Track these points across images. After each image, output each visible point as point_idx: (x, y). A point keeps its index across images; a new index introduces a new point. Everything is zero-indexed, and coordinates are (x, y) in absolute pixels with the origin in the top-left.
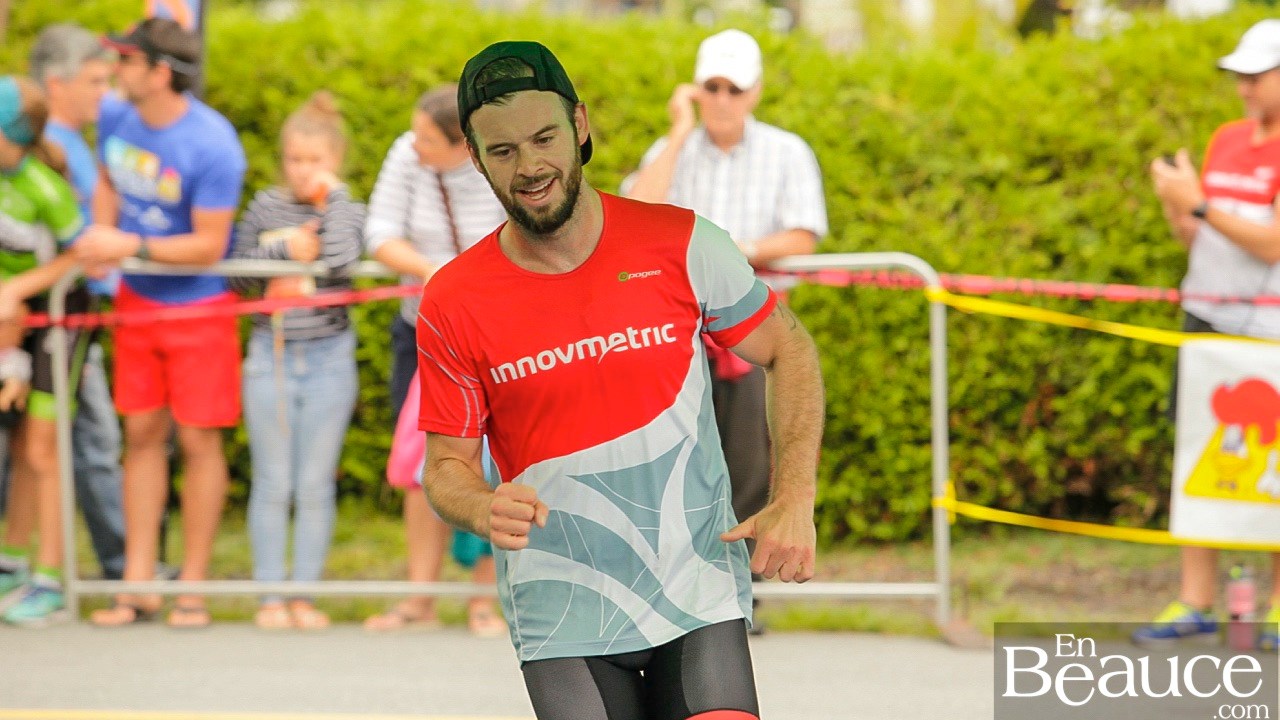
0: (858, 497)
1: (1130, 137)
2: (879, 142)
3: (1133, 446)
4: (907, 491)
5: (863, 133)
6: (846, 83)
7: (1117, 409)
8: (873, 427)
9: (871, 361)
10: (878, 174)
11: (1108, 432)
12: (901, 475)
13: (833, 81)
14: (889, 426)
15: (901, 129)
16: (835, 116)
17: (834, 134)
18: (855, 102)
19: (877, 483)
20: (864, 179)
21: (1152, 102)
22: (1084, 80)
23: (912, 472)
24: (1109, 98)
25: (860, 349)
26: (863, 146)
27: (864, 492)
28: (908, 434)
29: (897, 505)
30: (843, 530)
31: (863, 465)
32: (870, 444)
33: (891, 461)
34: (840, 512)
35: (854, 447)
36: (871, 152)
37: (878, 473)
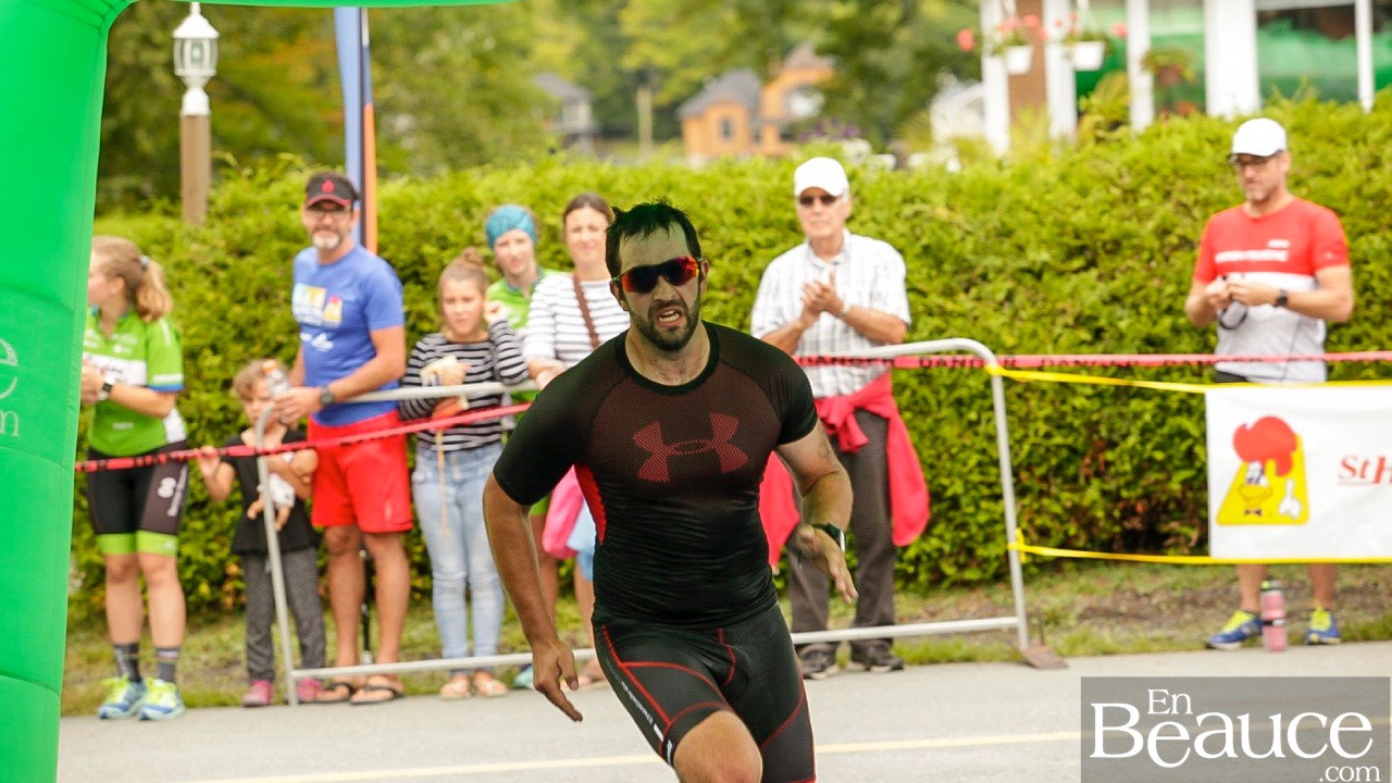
0: (947, 548)
1: (1151, 225)
2: (941, 246)
3: (1175, 486)
4: (988, 539)
5: (925, 241)
6: (908, 200)
7: (1159, 456)
8: (957, 488)
9: (949, 432)
10: (940, 271)
11: (1153, 476)
12: (981, 527)
13: (898, 198)
14: (966, 483)
15: (958, 234)
16: (901, 227)
18: (917, 214)
19: (964, 535)
20: (930, 278)
21: (1167, 195)
22: (1110, 182)
23: (992, 522)
24: (1130, 194)
25: (938, 422)
26: (926, 249)
27: (953, 544)
28: (986, 491)
29: (981, 552)
30: (938, 578)
31: (949, 520)
32: (955, 502)
33: (973, 515)
34: (934, 562)
35: (942, 505)
36: (933, 255)
37: (963, 526)
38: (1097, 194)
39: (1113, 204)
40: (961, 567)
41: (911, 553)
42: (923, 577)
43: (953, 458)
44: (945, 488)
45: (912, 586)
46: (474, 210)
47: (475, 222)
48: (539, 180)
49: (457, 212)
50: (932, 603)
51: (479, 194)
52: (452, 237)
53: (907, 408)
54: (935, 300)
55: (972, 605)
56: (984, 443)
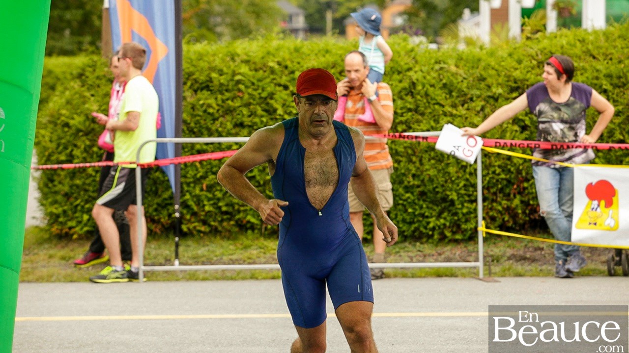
0: (448, 224)
2: (452, 84)
4: (467, 221)
5: (444, 81)
6: (438, 62)
8: (454, 196)
10: (451, 96)
12: (464, 215)
13: (433, 61)
14: (458, 194)
15: (460, 79)
16: (434, 74)
17: (433, 82)
18: (441, 69)
19: (456, 218)
20: (446, 98)
22: (532, 57)
23: (469, 213)
25: (448, 165)
26: (445, 85)
27: (451, 223)
28: (467, 198)
29: (463, 226)
30: (443, 237)
31: (449, 211)
32: (452, 202)
33: (461, 209)
34: (441, 230)
35: (446, 204)
36: (448, 88)
37: (456, 214)
38: (526, 63)
39: (533, 68)
40: (454, 233)
41: (431, 225)
42: (436, 237)
43: (453, 182)
44: (448, 196)
45: (430, 241)
46: (236, 58)
47: (236, 64)
48: (266, 45)
49: (228, 59)
50: (440, 249)
51: (239, 51)
52: (225, 70)
53: (433, 158)
54: (448, 109)
55: (458, 251)
56: (468, 176)
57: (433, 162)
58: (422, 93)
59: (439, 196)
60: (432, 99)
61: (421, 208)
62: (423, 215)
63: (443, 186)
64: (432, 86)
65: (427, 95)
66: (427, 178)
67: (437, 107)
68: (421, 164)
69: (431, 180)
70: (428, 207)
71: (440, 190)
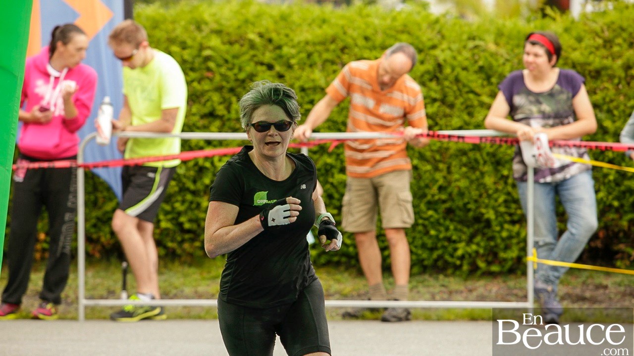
0: (481, 251)
2: (491, 67)
3: (624, 223)
4: (507, 248)
5: (481, 63)
6: (472, 38)
7: (616, 204)
8: (490, 215)
9: (489, 180)
10: (490, 83)
11: (611, 216)
12: (503, 239)
13: (465, 37)
14: (497, 213)
15: (501, 61)
16: (466, 54)
17: (466, 63)
18: (476, 47)
19: (492, 244)
20: (483, 86)
22: (596, 34)
23: (510, 237)
24: (608, 43)
25: (483, 174)
26: (481, 69)
27: (485, 248)
28: (508, 218)
29: (502, 255)
30: (474, 269)
31: (484, 234)
32: (488, 223)
33: (500, 232)
34: (473, 258)
35: (480, 225)
36: (486, 73)
37: (492, 238)
39: (597, 48)
40: (489, 263)
41: (460, 253)
42: (466, 267)
43: (489, 196)
44: (483, 214)
45: (458, 273)
50: (470, 284)
53: (465, 165)
54: (485, 99)
55: (495, 286)
56: (510, 189)
57: (464, 169)
58: (452, 78)
59: (471, 214)
60: (464, 86)
61: (447, 229)
62: (449, 240)
63: (476, 201)
64: (465, 69)
65: (457, 80)
66: (455, 191)
67: (471, 96)
68: (449, 171)
69: (461, 194)
70: (456, 229)
71: (472, 206)
